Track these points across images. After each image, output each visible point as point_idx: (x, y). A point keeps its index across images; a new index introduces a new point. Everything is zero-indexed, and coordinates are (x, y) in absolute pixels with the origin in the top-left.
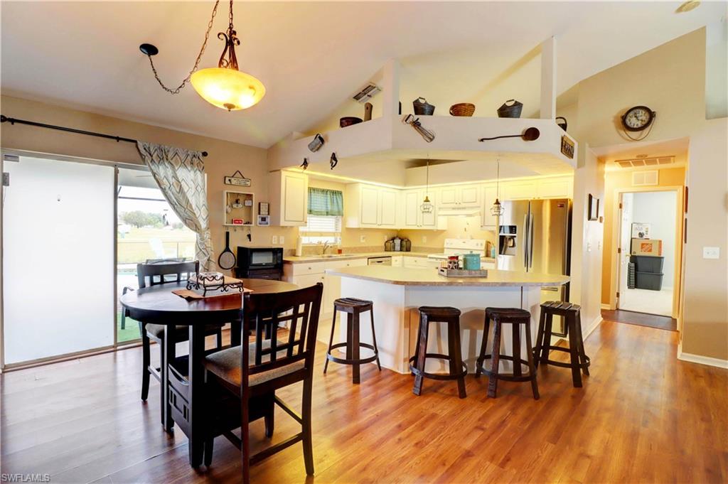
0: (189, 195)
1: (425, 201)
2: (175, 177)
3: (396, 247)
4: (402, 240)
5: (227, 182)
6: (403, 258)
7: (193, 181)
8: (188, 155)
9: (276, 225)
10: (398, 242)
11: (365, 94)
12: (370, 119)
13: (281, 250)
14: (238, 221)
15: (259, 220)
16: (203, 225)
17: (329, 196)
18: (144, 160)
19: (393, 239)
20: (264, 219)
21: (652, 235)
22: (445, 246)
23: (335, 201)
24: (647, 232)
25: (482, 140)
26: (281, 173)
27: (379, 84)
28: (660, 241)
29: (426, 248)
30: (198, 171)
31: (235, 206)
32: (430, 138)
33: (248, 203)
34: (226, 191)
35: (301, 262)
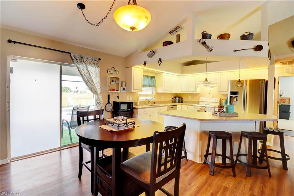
0: (93, 78)
1: (205, 80)
2: (87, 70)
3: (177, 101)
4: (179, 98)
5: (109, 72)
6: (181, 106)
7: (94, 71)
8: (93, 60)
9: (130, 91)
10: (177, 99)
11: (175, 31)
12: (179, 42)
13: (132, 103)
14: (113, 90)
15: (122, 89)
16: (99, 91)
17: (150, 78)
18: (73, 62)
19: (175, 97)
20: (124, 89)
21: (285, 96)
22: (200, 101)
23: (152, 81)
24: (283, 94)
25: (235, 51)
26: (132, 68)
27: (182, 26)
28: (289, 98)
29: (190, 101)
30: (97, 67)
31: (112, 83)
32: (210, 50)
33: (117, 82)
34: (108, 77)
35: (141, 108)
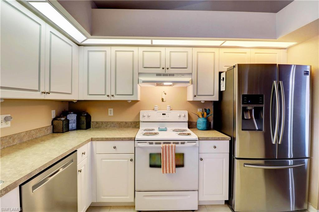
3: (70, 125)
4: (78, 115)
6: (92, 145)
10: (72, 117)
19: (65, 114)
22: (141, 119)
29: (113, 123)
